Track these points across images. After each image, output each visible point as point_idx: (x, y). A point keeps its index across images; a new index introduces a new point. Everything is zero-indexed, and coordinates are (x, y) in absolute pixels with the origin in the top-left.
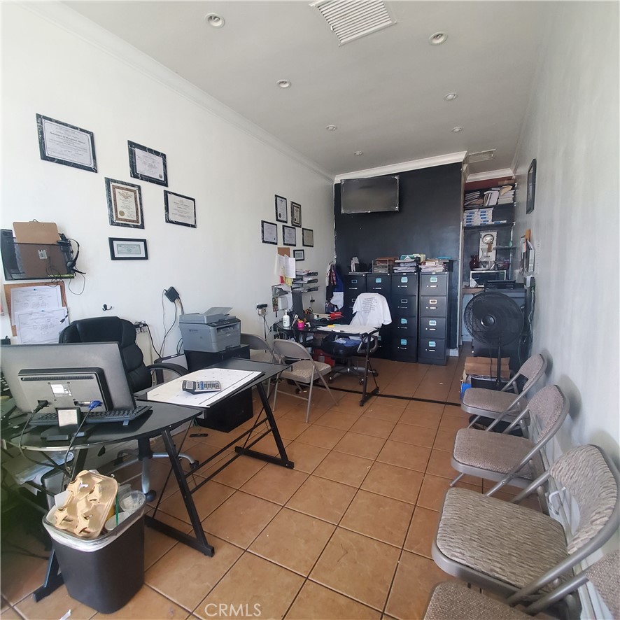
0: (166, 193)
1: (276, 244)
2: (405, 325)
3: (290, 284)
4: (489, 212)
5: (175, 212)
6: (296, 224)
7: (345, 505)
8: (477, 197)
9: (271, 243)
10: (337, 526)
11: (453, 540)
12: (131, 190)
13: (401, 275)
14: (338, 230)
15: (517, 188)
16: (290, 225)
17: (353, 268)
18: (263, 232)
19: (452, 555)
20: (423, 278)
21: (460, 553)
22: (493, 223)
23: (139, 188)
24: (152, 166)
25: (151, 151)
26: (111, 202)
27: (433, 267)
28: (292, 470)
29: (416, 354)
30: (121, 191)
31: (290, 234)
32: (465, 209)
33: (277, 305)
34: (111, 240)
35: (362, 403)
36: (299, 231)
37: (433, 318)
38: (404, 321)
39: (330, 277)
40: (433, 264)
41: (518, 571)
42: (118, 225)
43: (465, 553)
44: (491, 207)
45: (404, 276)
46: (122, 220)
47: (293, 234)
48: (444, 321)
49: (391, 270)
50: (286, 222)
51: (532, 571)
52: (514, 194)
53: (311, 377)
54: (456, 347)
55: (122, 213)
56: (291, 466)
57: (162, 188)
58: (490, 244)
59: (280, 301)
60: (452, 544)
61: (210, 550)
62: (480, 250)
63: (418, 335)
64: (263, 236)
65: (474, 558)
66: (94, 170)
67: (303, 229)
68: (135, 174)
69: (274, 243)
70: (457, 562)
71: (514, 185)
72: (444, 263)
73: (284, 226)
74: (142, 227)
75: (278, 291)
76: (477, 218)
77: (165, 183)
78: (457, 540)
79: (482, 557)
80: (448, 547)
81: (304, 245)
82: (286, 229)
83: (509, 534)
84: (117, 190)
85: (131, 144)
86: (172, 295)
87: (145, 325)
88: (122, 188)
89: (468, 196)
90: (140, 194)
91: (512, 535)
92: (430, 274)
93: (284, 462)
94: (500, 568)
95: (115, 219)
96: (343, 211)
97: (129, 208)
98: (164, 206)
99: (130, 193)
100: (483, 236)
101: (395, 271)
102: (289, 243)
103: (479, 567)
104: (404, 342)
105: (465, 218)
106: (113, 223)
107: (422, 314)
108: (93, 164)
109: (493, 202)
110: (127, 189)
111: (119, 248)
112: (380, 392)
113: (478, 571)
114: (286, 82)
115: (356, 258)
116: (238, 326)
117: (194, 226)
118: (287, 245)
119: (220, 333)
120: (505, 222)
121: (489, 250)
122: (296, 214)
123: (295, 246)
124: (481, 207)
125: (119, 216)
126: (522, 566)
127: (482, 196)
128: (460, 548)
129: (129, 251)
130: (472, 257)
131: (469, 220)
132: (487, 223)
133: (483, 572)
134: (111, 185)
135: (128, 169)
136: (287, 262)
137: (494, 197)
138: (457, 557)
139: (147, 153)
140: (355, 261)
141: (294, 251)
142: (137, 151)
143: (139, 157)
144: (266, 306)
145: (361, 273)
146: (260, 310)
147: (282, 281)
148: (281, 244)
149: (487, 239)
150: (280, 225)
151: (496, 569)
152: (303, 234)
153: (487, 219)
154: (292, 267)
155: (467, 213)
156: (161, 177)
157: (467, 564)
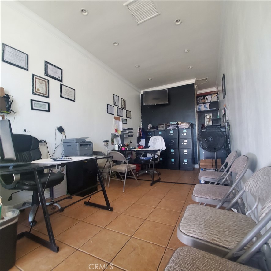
0: (61, 85)
1: (114, 115)
2: (173, 152)
3: (120, 133)
4: (208, 105)
5: (65, 93)
6: (123, 108)
7: (137, 227)
8: (202, 99)
9: (111, 114)
10: (131, 237)
11: (189, 225)
12: (44, 81)
13: (170, 130)
14: (143, 113)
15: (219, 95)
16: (121, 108)
17: (149, 128)
18: (107, 108)
19: (188, 233)
20: (180, 130)
21: (193, 231)
22: (210, 109)
23: (48, 81)
24: (55, 72)
25: (55, 66)
26: (33, 84)
27: (184, 125)
28: (112, 212)
29: (179, 166)
30: (39, 80)
31: (120, 111)
32: (197, 104)
33: (113, 142)
34: (32, 101)
35: (152, 184)
36: (124, 111)
37: (185, 148)
38: (172, 151)
39: (139, 133)
40: (184, 124)
41: (229, 240)
42: (36, 94)
43: (197, 231)
44: (208, 103)
45: (172, 130)
46: (38, 92)
47: (122, 112)
48: (191, 150)
49: (166, 128)
50: (119, 106)
51: (238, 239)
52: (218, 97)
53: (126, 170)
54: (197, 164)
55: (39, 90)
56: (111, 210)
57: (59, 83)
58: (209, 118)
59: (115, 140)
60: (188, 227)
61: (56, 248)
62: (205, 122)
63: (179, 157)
64: (107, 110)
65: (201, 233)
66: (27, 70)
67: (126, 110)
68: (46, 74)
69: (112, 114)
70: (191, 236)
71: (217, 94)
72: (189, 124)
73: (117, 108)
74: (48, 97)
75: (114, 135)
76: (203, 108)
77: (61, 81)
78: (191, 225)
79: (206, 233)
80: (186, 229)
81: (127, 117)
82: (118, 109)
83: (223, 222)
84: (37, 80)
85: (46, 62)
86: (61, 130)
87: (45, 142)
88: (40, 79)
89: (198, 98)
90: (48, 83)
91: (225, 222)
92: (183, 129)
93: (108, 208)
94: (218, 238)
95: (34, 92)
96: (144, 104)
97: (42, 88)
98: (60, 90)
99: (43, 82)
100: (206, 116)
101: (168, 129)
102: (120, 115)
103: (205, 238)
104: (173, 160)
105: (198, 108)
106: (33, 93)
107: (181, 147)
108: (26, 67)
109: (209, 101)
110: (42, 80)
111: (35, 105)
112: (161, 181)
113: (205, 241)
114: (116, 43)
115: (151, 124)
116: (92, 145)
117: (74, 101)
118: (119, 116)
119: (81, 147)
120: (215, 109)
121: (209, 121)
122: (123, 104)
123: (123, 117)
124: (204, 103)
125: (37, 91)
126: (231, 237)
127: (204, 98)
128: (193, 229)
129: (41, 107)
130: (202, 125)
131: (199, 108)
132: (207, 110)
133: (207, 242)
134: (34, 77)
135: (44, 72)
136: (118, 123)
137: (209, 99)
138: (191, 233)
139: (53, 67)
140: (150, 125)
141: (122, 119)
142: (49, 65)
143: (49, 68)
144: (108, 141)
145: (153, 130)
146: (105, 143)
147: (116, 131)
148: (116, 115)
149: (208, 116)
150: (116, 107)
151: (215, 239)
152: (126, 112)
153: (207, 108)
154: (121, 126)
155: (198, 106)
156: (59, 78)
157: (197, 237)
